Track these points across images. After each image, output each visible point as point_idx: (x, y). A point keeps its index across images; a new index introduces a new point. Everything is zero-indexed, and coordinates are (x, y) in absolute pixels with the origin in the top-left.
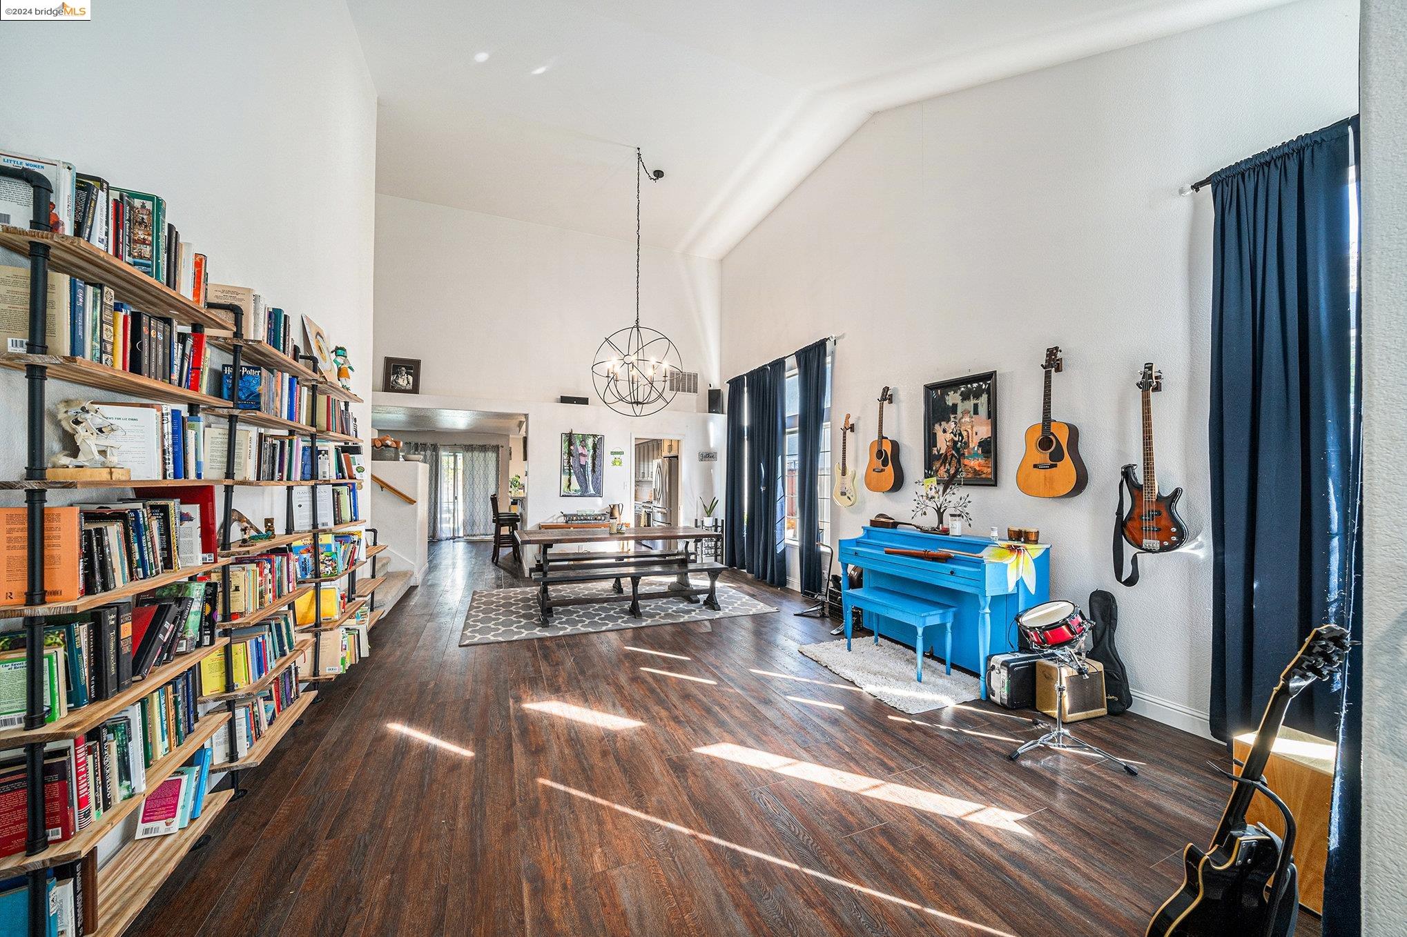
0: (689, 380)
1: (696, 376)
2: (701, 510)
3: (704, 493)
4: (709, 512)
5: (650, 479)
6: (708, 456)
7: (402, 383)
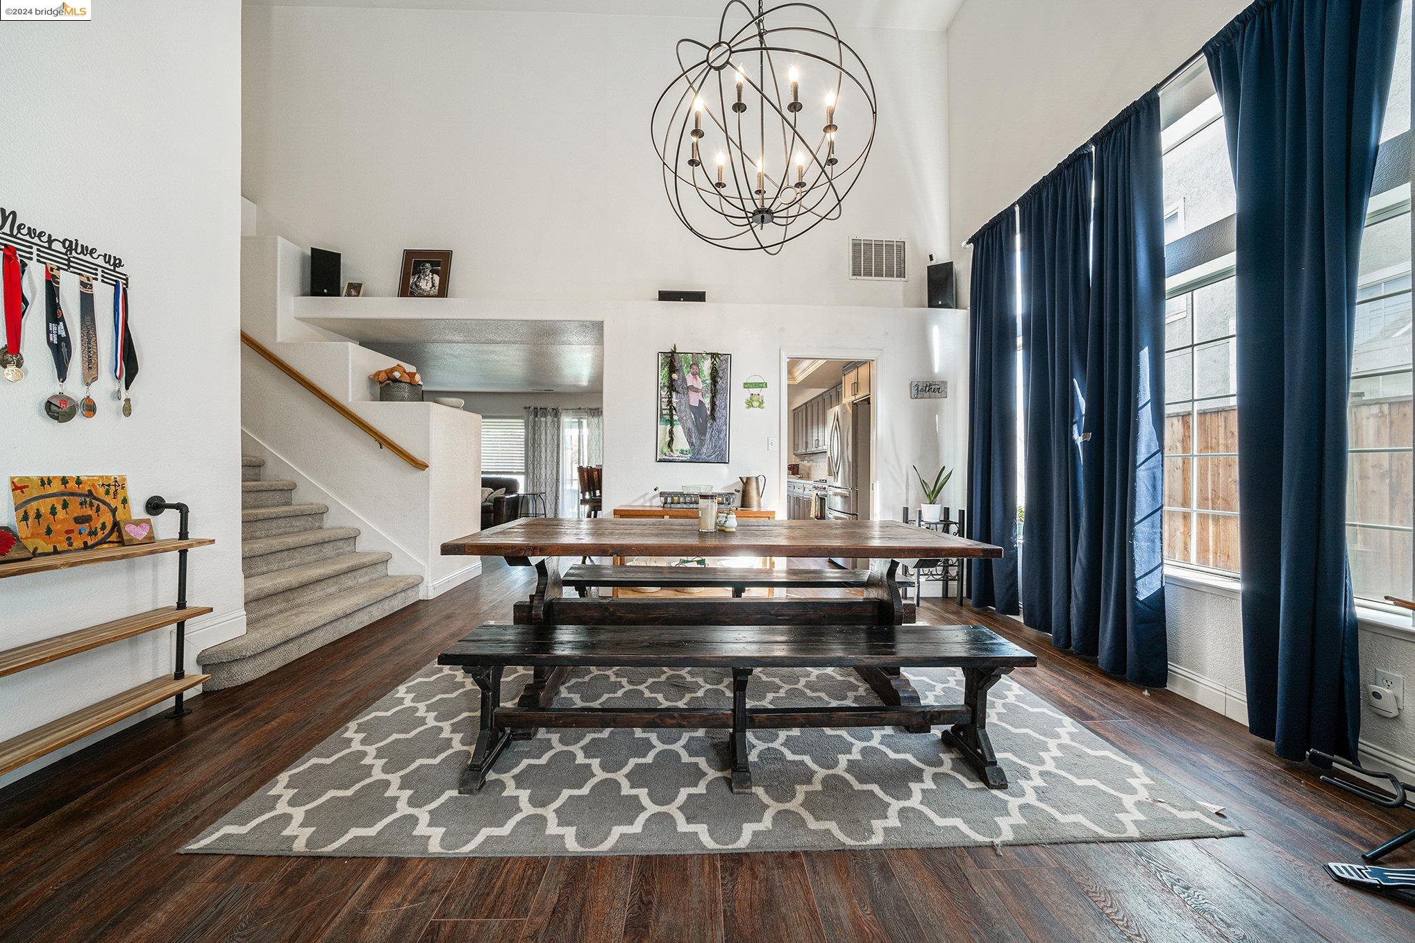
0: (890, 253)
1: (901, 247)
2: (915, 492)
3: (921, 458)
4: (933, 495)
5: (825, 447)
6: (929, 389)
7: (425, 285)
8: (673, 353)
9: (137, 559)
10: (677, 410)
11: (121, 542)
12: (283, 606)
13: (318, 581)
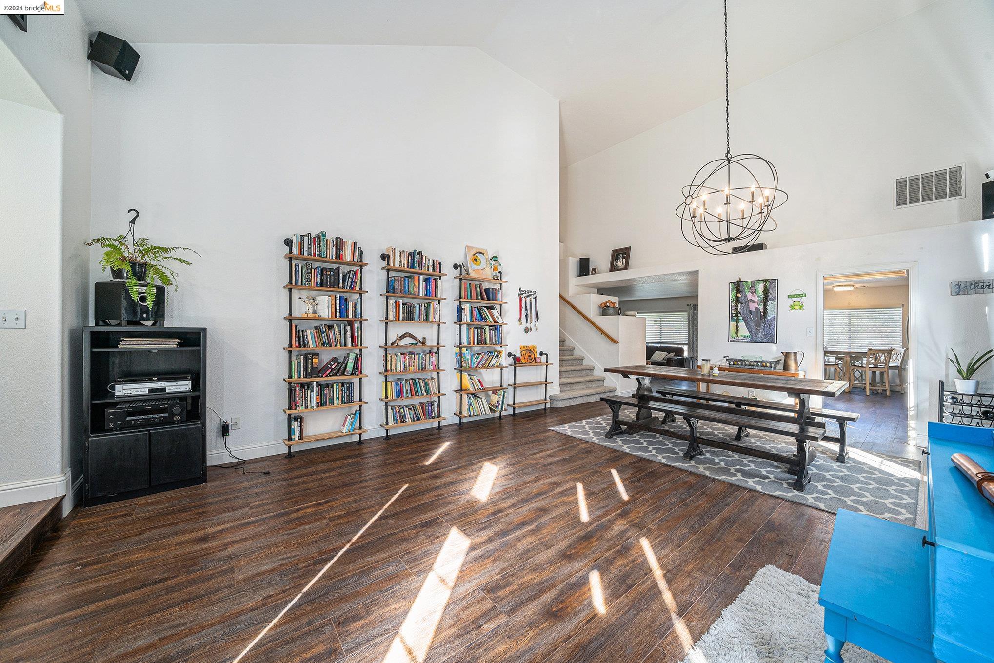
6: (974, 286)
7: (620, 264)
8: (739, 282)
9: (538, 367)
10: (741, 313)
11: (536, 362)
12: (569, 389)
13: (579, 383)
